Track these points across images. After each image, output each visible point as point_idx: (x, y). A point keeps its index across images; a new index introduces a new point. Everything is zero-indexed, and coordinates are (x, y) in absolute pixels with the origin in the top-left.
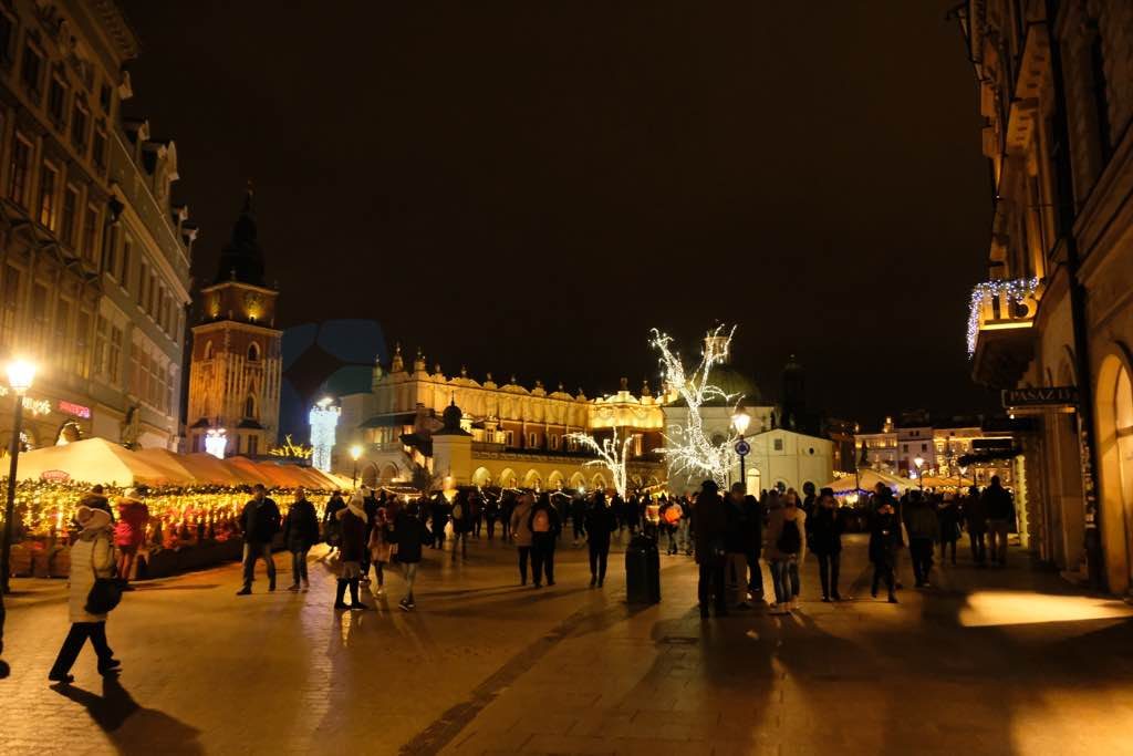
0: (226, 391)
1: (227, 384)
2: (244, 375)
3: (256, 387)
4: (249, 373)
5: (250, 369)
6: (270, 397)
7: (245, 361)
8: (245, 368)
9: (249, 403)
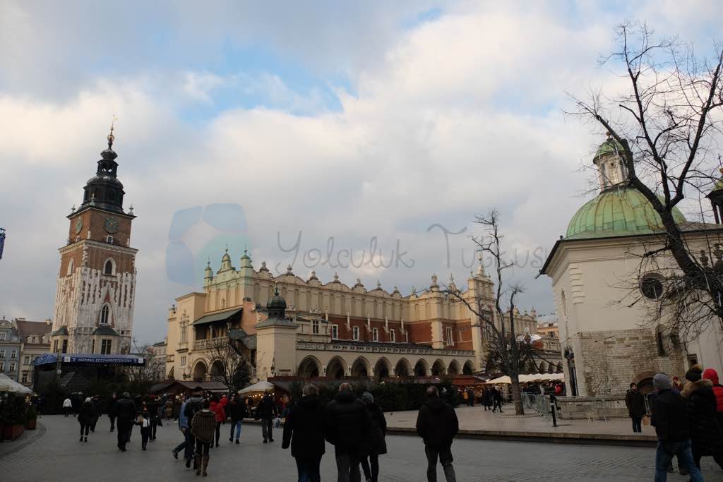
0: (83, 301)
1: (83, 295)
2: (101, 287)
3: (112, 296)
4: (105, 285)
5: (106, 281)
6: (125, 306)
7: (102, 274)
8: (101, 281)
9: (105, 312)
